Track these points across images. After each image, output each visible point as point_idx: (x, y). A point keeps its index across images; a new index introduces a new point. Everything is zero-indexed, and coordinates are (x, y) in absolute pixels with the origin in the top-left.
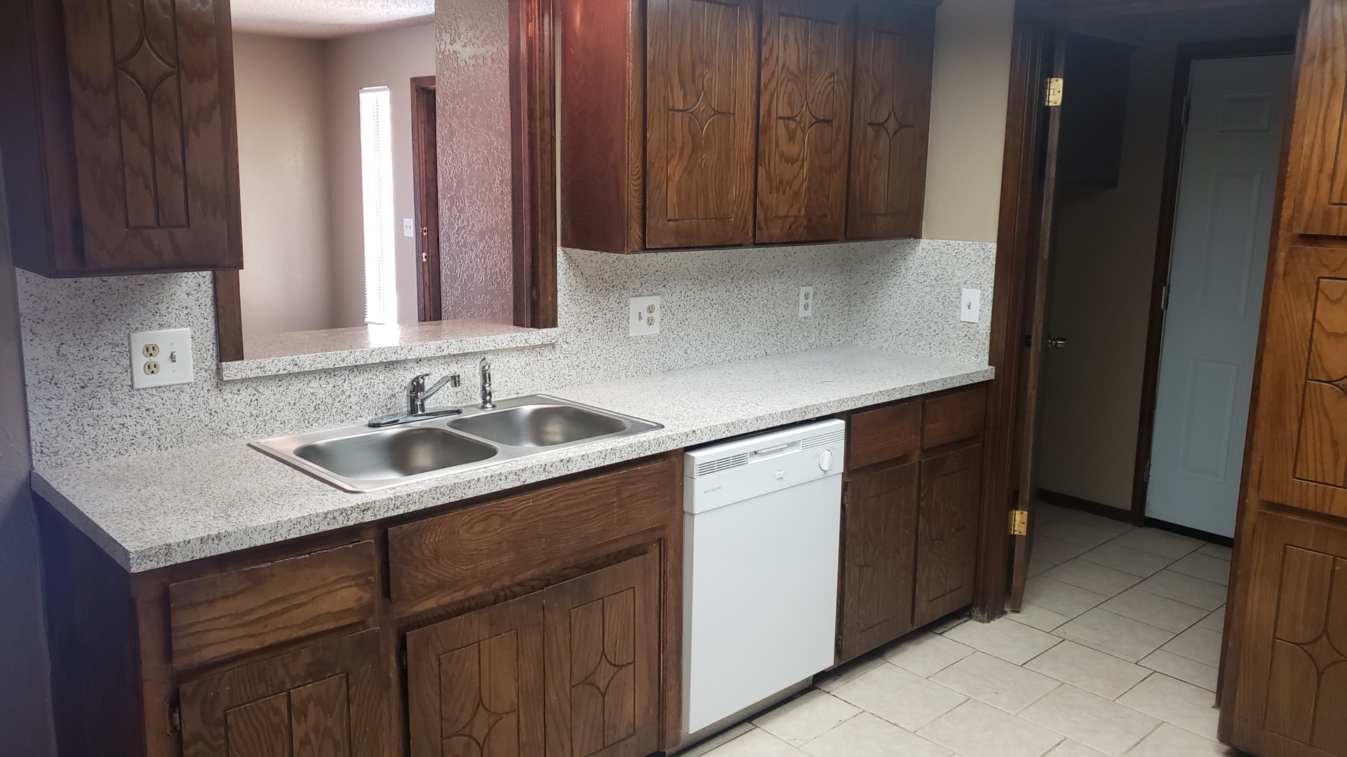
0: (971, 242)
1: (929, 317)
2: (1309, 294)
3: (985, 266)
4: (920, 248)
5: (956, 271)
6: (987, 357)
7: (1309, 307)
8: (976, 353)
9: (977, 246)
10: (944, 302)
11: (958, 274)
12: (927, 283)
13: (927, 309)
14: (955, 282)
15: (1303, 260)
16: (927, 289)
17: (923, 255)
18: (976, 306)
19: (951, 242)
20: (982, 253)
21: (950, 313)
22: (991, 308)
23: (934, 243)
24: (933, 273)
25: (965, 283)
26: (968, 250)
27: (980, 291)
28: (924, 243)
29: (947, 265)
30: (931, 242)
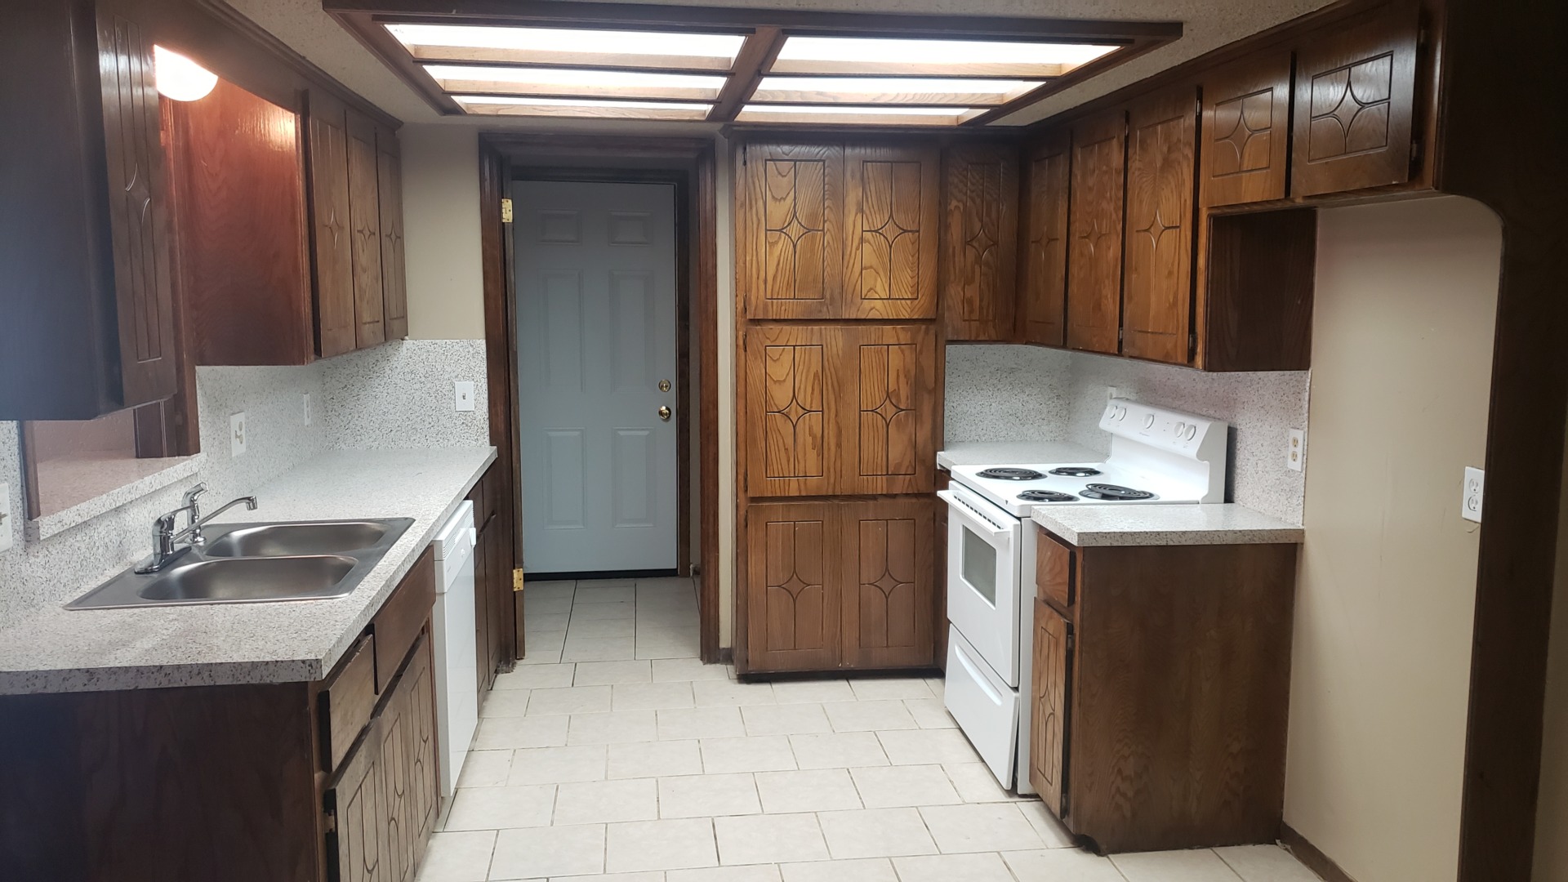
0: (458, 341)
1: (422, 411)
2: (761, 358)
3: (475, 360)
4: (404, 349)
5: (445, 367)
6: (487, 439)
7: (762, 366)
8: (476, 437)
9: (465, 342)
10: (436, 397)
11: (448, 369)
12: (416, 380)
13: (419, 404)
14: (446, 377)
15: (756, 336)
16: (418, 386)
17: (409, 355)
18: (471, 397)
19: (437, 341)
20: (471, 349)
21: (444, 405)
22: (486, 396)
23: (420, 343)
24: (422, 370)
25: (456, 377)
26: (456, 348)
27: (473, 382)
28: (408, 343)
29: (436, 362)
30: (415, 342)
